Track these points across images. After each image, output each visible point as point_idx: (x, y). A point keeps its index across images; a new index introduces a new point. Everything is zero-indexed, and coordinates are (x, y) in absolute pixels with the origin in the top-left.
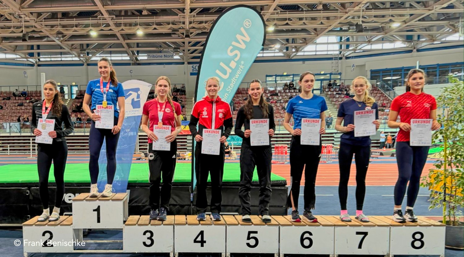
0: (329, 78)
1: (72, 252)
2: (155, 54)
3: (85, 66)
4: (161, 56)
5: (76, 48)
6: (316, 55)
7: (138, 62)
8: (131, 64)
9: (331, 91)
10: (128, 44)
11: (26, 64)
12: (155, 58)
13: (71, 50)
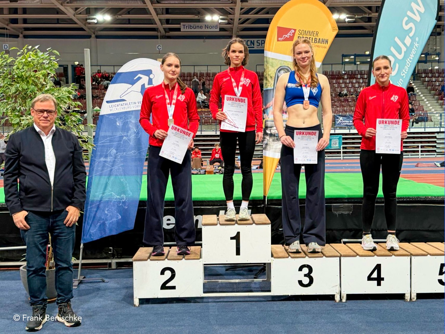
0: (424, 59)
1: (202, 296)
2: (192, 24)
3: (93, 39)
4: (201, 27)
5: (80, 14)
7: (167, 34)
8: (159, 37)
9: (428, 77)
10: (155, 9)
11: (7, 35)
12: (193, 30)
13: (74, 15)
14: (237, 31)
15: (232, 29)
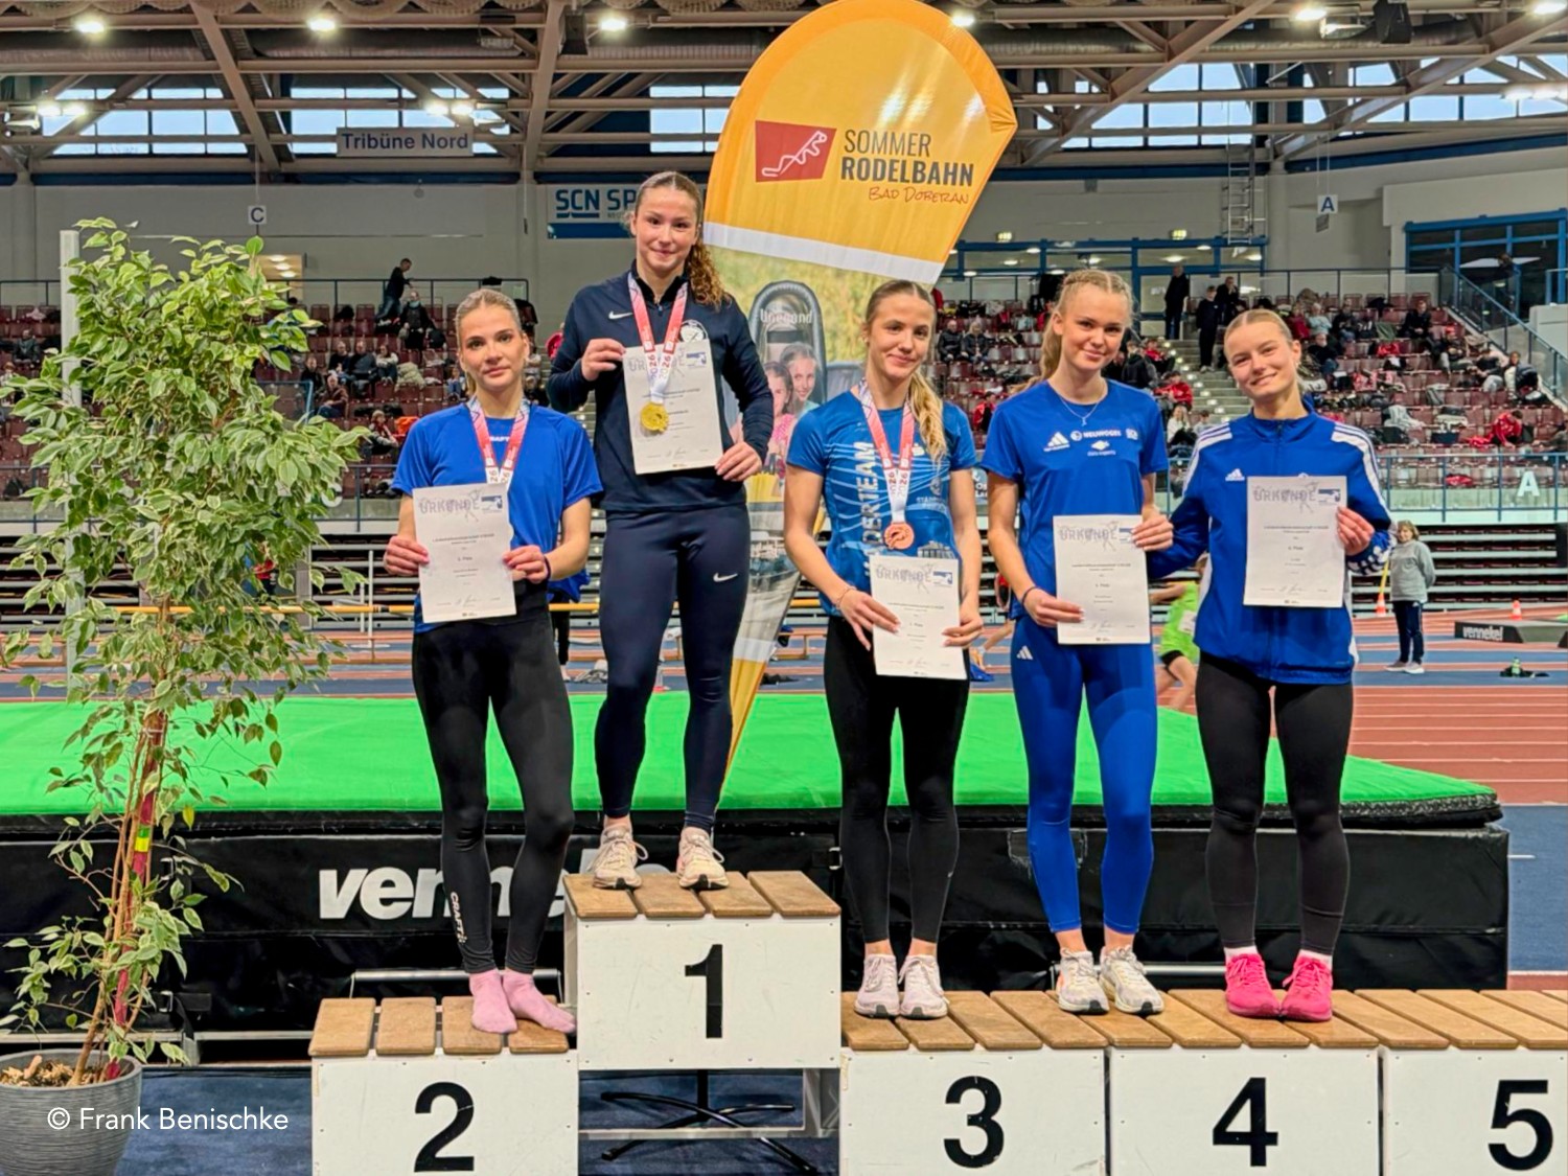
0: (1210, 261)
4: (409, 144)
6: (1146, 147)
7: (286, 167)
8: (257, 178)
12: (378, 153)
14: (540, 157)
15: (520, 149)
